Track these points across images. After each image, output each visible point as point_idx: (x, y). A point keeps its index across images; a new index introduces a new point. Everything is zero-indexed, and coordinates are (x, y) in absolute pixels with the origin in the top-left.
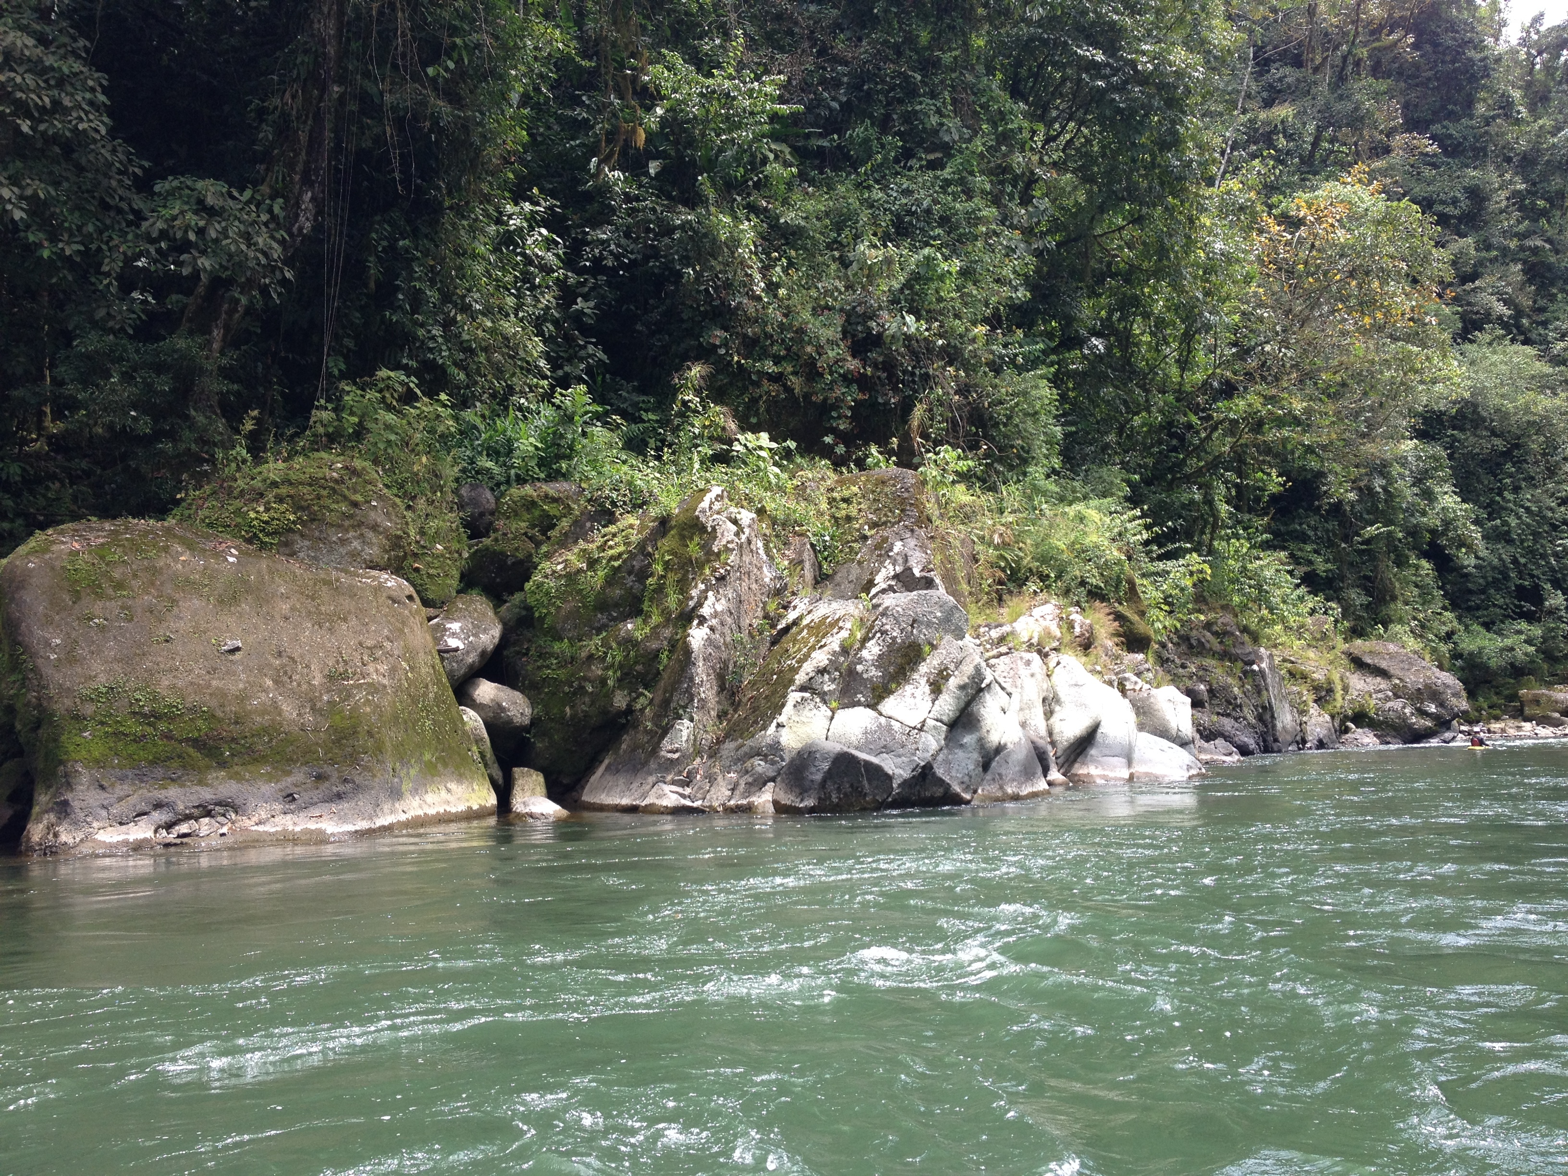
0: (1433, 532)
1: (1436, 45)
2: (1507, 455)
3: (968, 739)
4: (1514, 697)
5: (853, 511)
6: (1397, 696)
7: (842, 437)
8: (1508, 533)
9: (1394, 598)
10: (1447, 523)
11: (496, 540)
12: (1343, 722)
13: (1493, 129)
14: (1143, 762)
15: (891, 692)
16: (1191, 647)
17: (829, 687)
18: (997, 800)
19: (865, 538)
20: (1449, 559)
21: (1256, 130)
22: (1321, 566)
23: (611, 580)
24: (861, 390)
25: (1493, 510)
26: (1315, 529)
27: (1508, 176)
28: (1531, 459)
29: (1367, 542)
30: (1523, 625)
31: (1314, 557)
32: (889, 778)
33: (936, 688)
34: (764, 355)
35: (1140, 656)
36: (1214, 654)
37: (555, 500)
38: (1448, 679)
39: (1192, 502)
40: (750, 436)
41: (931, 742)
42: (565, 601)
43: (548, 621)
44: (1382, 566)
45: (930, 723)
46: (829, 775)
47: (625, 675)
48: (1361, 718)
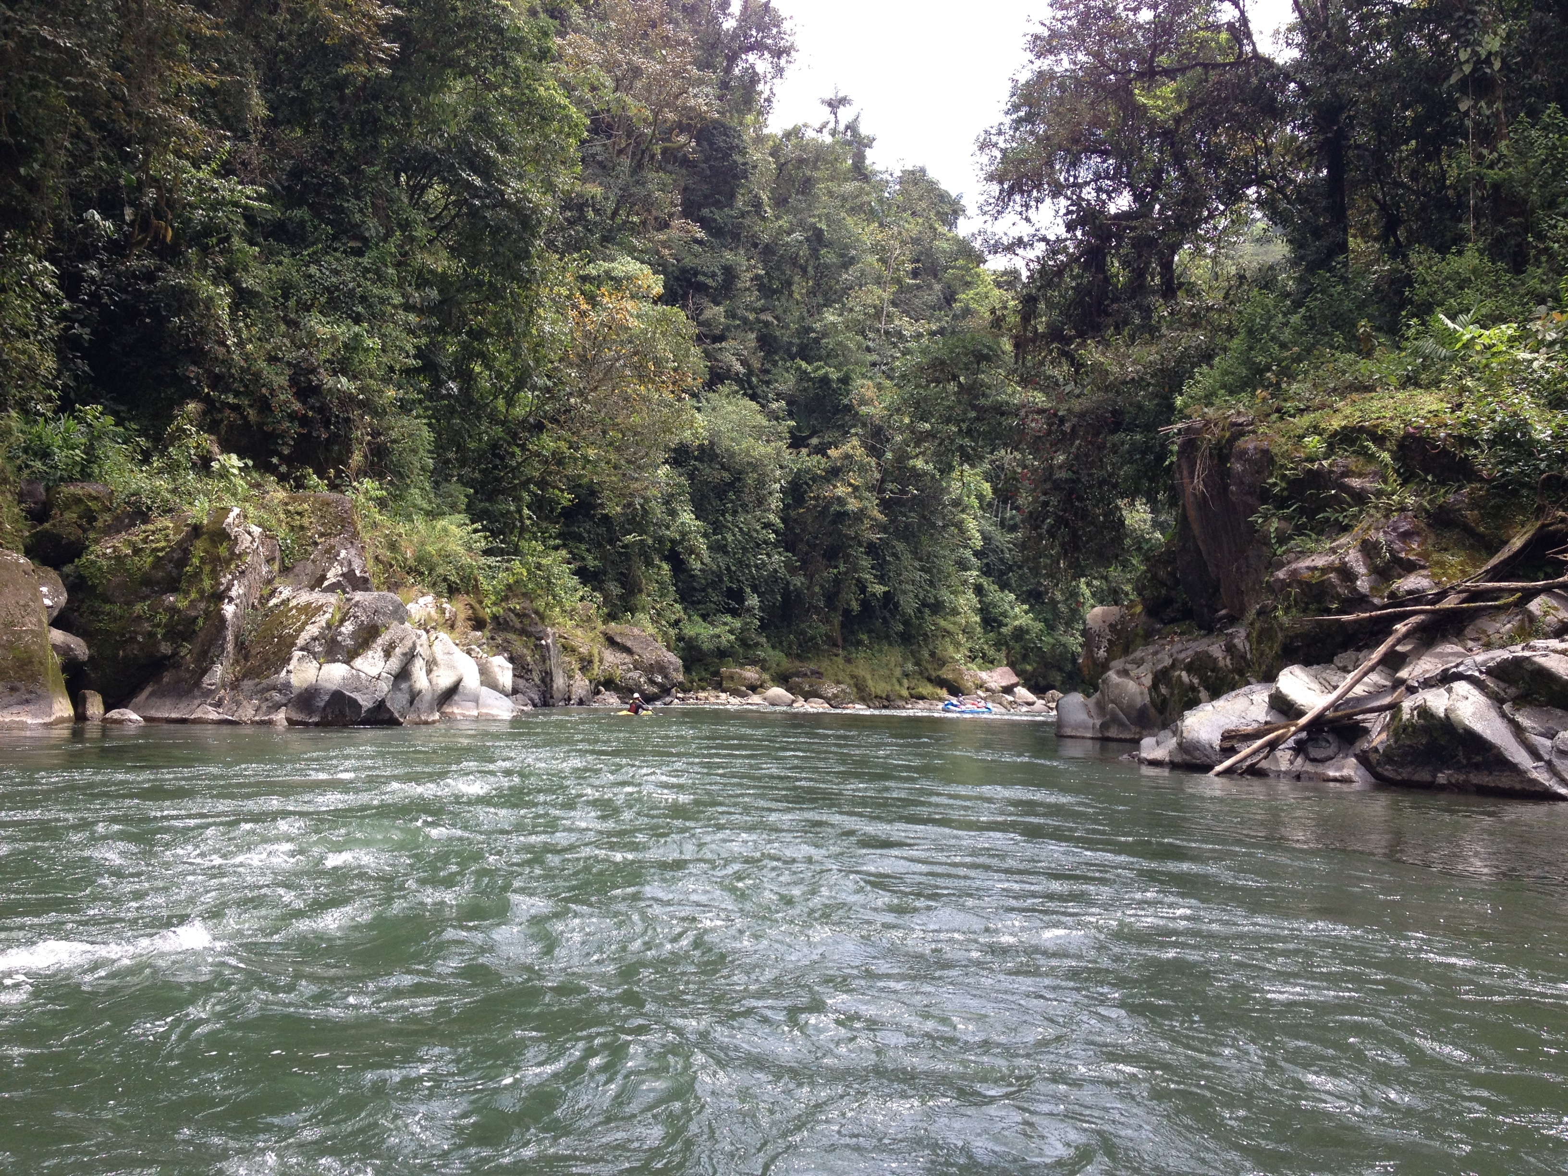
0: (673, 541)
1: (711, 144)
2: (731, 485)
3: (404, 686)
4: (717, 673)
5: (306, 522)
6: (636, 668)
7: (286, 459)
8: (725, 546)
9: (640, 591)
10: (684, 535)
11: (54, 525)
12: (596, 686)
13: (747, 222)
14: (485, 706)
15: (358, 655)
16: (499, 624)
17: (318, 649)
18: (417, 724)
19: (316, 544)
20: (682, 562)
21: (572, 199)
22: (591, 562)
23: (158, 563)
24: (301, 425)
25: (718, 527)
26: (589, 532)
27: (753, 262)
28: (747, 490)
29: (625, 546)
30: (728, 619)
31: (586, 554)
32: (360, 706)
33: (388, 653)
34: (227, 390)
35: (479, 634)
36: (514, 630)
37: (96, 498)
38: (672, 659)
39: (508, 511)
40: (225, 456)
41: (384, 687)
42: (114, 575)
43: (100, 589)
44: (635, 567)
45: (384, 675)
46: (328, 703)
47: (168, 632)
48: (609, 684)
